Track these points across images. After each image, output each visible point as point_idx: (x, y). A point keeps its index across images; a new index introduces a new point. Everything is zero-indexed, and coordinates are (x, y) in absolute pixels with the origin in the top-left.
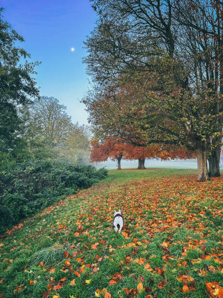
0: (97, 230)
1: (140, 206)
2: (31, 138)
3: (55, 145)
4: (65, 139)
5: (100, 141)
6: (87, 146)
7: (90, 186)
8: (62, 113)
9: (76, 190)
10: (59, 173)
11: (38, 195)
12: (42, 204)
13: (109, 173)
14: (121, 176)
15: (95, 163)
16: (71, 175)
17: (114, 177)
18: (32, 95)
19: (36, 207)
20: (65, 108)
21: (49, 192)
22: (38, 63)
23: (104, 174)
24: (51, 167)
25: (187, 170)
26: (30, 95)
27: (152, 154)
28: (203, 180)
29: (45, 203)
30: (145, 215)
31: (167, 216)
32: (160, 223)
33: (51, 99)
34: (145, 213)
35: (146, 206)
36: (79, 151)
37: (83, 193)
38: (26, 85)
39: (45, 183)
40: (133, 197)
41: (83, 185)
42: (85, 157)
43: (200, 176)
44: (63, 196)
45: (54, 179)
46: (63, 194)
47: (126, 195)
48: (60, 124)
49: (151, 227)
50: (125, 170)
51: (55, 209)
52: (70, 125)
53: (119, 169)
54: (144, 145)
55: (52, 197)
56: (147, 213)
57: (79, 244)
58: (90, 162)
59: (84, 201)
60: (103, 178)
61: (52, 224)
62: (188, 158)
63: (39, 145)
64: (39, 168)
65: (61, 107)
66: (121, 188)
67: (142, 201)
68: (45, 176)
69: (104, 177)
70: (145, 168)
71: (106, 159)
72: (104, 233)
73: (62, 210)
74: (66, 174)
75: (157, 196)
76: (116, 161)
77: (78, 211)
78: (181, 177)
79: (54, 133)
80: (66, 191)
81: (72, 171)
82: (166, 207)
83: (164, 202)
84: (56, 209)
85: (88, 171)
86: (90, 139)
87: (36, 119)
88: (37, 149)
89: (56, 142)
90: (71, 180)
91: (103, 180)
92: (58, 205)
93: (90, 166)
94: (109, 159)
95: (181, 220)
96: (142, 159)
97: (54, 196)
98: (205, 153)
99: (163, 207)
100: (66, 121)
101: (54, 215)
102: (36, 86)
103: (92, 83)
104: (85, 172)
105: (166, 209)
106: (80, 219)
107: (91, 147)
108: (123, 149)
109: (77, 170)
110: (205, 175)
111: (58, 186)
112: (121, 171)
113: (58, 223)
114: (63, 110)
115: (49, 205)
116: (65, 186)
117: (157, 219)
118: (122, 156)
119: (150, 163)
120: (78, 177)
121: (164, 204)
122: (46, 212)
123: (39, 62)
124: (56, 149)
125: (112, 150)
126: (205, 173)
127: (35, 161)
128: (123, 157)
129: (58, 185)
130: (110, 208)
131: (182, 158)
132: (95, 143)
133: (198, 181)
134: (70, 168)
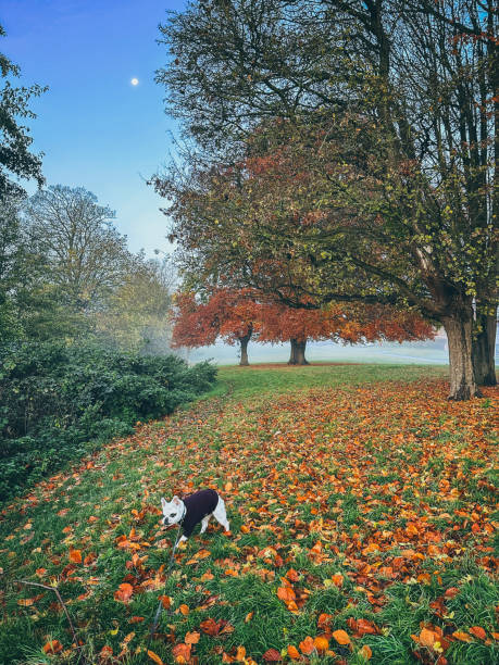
0: (193, 572)
1: (314, 478)
2: (20, 285)
3: (83, 304)
4: (110, 291)
5: (198, 296)
6: (164, 307)
7: (170, 412)
8: (105, 227)
9: (133, 425)
10: (86, 379)
11: (20, 441)
12: (31, 468)
13: (219, 376)
14: (250, 385)
15: (184, 349)
16: (119, 383)
17: (233, 385)
18: (22, 173)
19: (14, 479)
20: (113, 214)
21: (56, 433)
22: (37, 90)
23: (206, 378)
24: (67, 361)
25: (407, 367)
26: (18, 172)
27: (323, 328)
28: (463, 395)
29: (40, 465)
30: (335, 510)
31: (404, 514)
32: (388, 541)
33: (78, 192)
34: (335, 505)
35: (333, 477)
36: (145, 320)
37: (151, 433)
38: (7, 146)
39: (46, 406)
40: (292, 445)
41: (151, 409)
42: (160, 336)
43: (456, 386)
44: (95, 443)
45: (73, 393)
46: (95, 436)
47: (269, 438)
48: (98, 253)
49: (363, 559)
50: (257, 366)
51: (68, 484)
52: (123, 256)
53: (245, 363)
54: (309, 306)
55: (62, 446)
56: (340, 502)
57: (129, 638)
58: (172, 347)
59: (153, 458)
60: (203, 388)
61: (49, 544)
62: (408, 339)
63: (39, 305)
64: (34, 363)
65: (102, 211)
66: (254, 417)
67: (318, 460)
68: (46, 386)
69: (208, 387)
70: (306, 363)
71: (211, 341)
72: (214, 586)
73: (87, 491)
74: (106, 381)
75: (358, 443)
76: (237, 346)
77: (133, 495)
78: (400, 386)
79: (83, 276)
80: (104, 428)
81: (122, 371)
82: (390, 479)
83: (383, 464)
84: (72, 482)
85: (166, 370)
86: (173, 290)
87: (34, 239)
88: (37, 313)
89: (86, 296)
90: (119, 397)
91: (205, 396)
92: (77, 470)
93: (171, 359)
94: (218, 339)
95: (450, 530)
96: (299, 340)
97: (70, 441)
98: (468, 326)
99: (383, 480)
100: (112, 247)
101: (62, 505)
102: (31, 150)
103: (181, 143)
104: (159, 373)
105: (392, 488)
106: (139, 525)
107: (176, 309)
108: (254, 317)
109: (137, 368)
110: (470, 384)
111: (80, 414)
112: (248, 369)
113: (68, 541)
114: (106, 220)
115: (52, 469)
116: (104, 414)
117: (374, 524)
118: (250, 332)
119: (317, 350)
120: (139, 390)
121: (384, 473)
122: (42, 493)
123: (43, 87)
124: (87, 314)
125: (227, 317)
126: (469, 378)
127: (25, 346)
128: (254, 335)
129: (83, 412)
130: (229, 486)
131: (391, 338)
132: (185, 301)
133: (451, 398)
134: (118, 365)
